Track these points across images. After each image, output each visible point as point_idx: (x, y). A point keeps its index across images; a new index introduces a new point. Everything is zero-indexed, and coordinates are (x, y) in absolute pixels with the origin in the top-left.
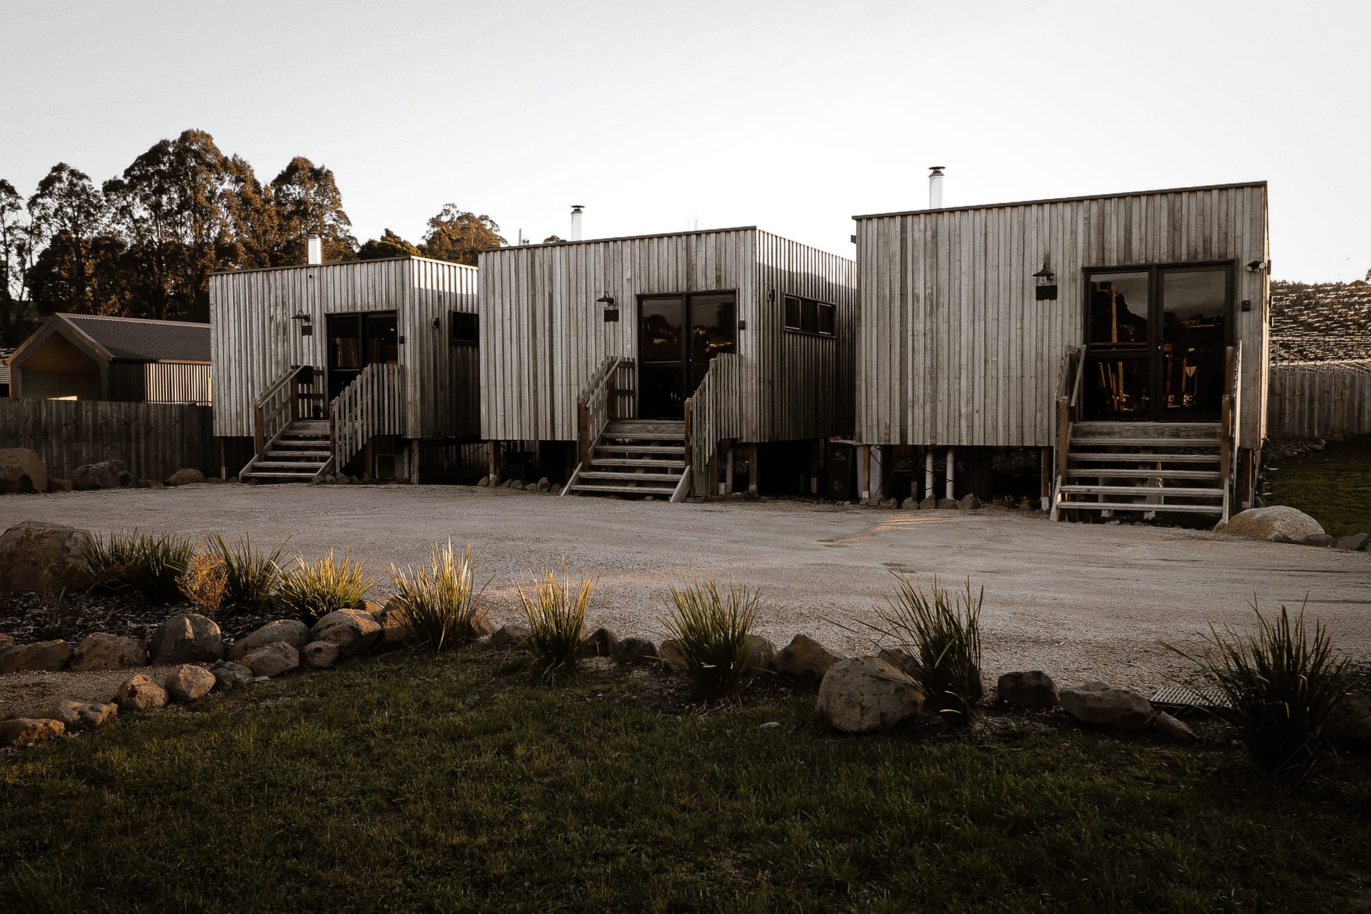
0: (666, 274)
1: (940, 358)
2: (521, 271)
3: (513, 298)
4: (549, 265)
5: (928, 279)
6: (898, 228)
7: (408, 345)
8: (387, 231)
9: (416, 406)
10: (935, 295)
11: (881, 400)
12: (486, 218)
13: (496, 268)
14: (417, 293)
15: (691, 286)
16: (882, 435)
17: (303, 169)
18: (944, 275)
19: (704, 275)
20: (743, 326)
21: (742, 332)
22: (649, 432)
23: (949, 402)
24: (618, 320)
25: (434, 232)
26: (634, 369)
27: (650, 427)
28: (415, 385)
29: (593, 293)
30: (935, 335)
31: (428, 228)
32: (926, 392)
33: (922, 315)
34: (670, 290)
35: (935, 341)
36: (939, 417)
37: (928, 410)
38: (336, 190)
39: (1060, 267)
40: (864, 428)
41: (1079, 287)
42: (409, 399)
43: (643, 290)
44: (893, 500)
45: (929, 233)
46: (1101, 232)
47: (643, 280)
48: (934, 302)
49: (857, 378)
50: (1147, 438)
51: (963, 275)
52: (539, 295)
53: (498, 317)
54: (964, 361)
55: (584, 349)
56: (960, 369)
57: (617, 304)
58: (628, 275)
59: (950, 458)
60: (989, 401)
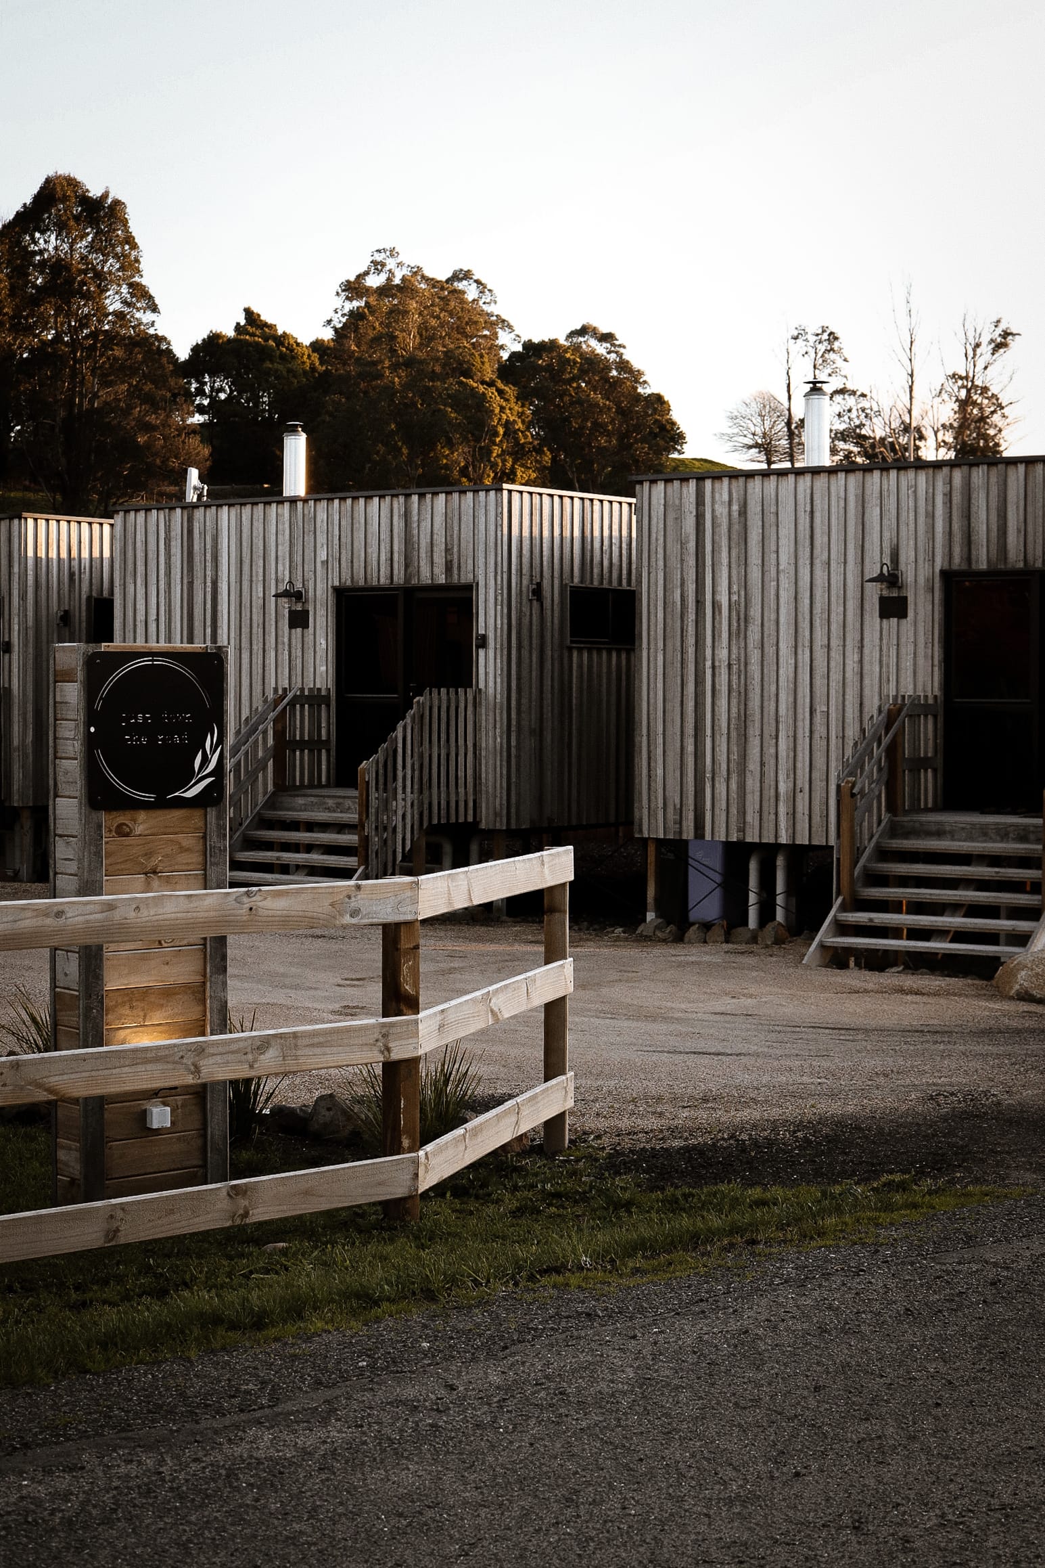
0: (375, 555)
1: (750, 704)
2: (173, 543)
3: (162, 586)
4: (213, 535)
5: (734, 579)
6: (693, 498)
7: (15, 656)
8: (248, 312)
9: (25, 755)
10: (743, 605)
11: (670, 768)
12: (467, 275)
13: (138, 537)
14: (30, 573)
15: (410, 575)
16: (670, 824)
17: (65, 199)
18: (755, 574)
19: (429, 559)
20: (483, 642)
21: (482, 652)
22: (329, 810)
23: (762, 774)
24: (307, 627)
25: (351, 313)
26: (328, 706)
27: (330, 802)
28: (25, 720)
29: (273, 582)
30: (742, 668)
31: (338, 302)
32: (732, 757)
33: (725, 635)
34: (382, 581)
35: (743, 677)
36: (749, 797)
37: (734, 786)
38: (130, 241)
39: (911, 568)
40: (645, 811)
41: (937, 601)
42: (16, 742)
43: (343, 581)
44: (672, 928)
45: (735, 507)
46: (967, 515)
47: (344, 564)
48: (742, 616)
49: (637, 732)
50: (985, 841)
51: (782, 576)
52: (198, 584)
53: (141, 616)
54: (783, 711)
55: (260, 671)
56: (777, 722)
57: (307, 601)
58: (322, 555)
59: (780, 862)
60: (816, 775)
